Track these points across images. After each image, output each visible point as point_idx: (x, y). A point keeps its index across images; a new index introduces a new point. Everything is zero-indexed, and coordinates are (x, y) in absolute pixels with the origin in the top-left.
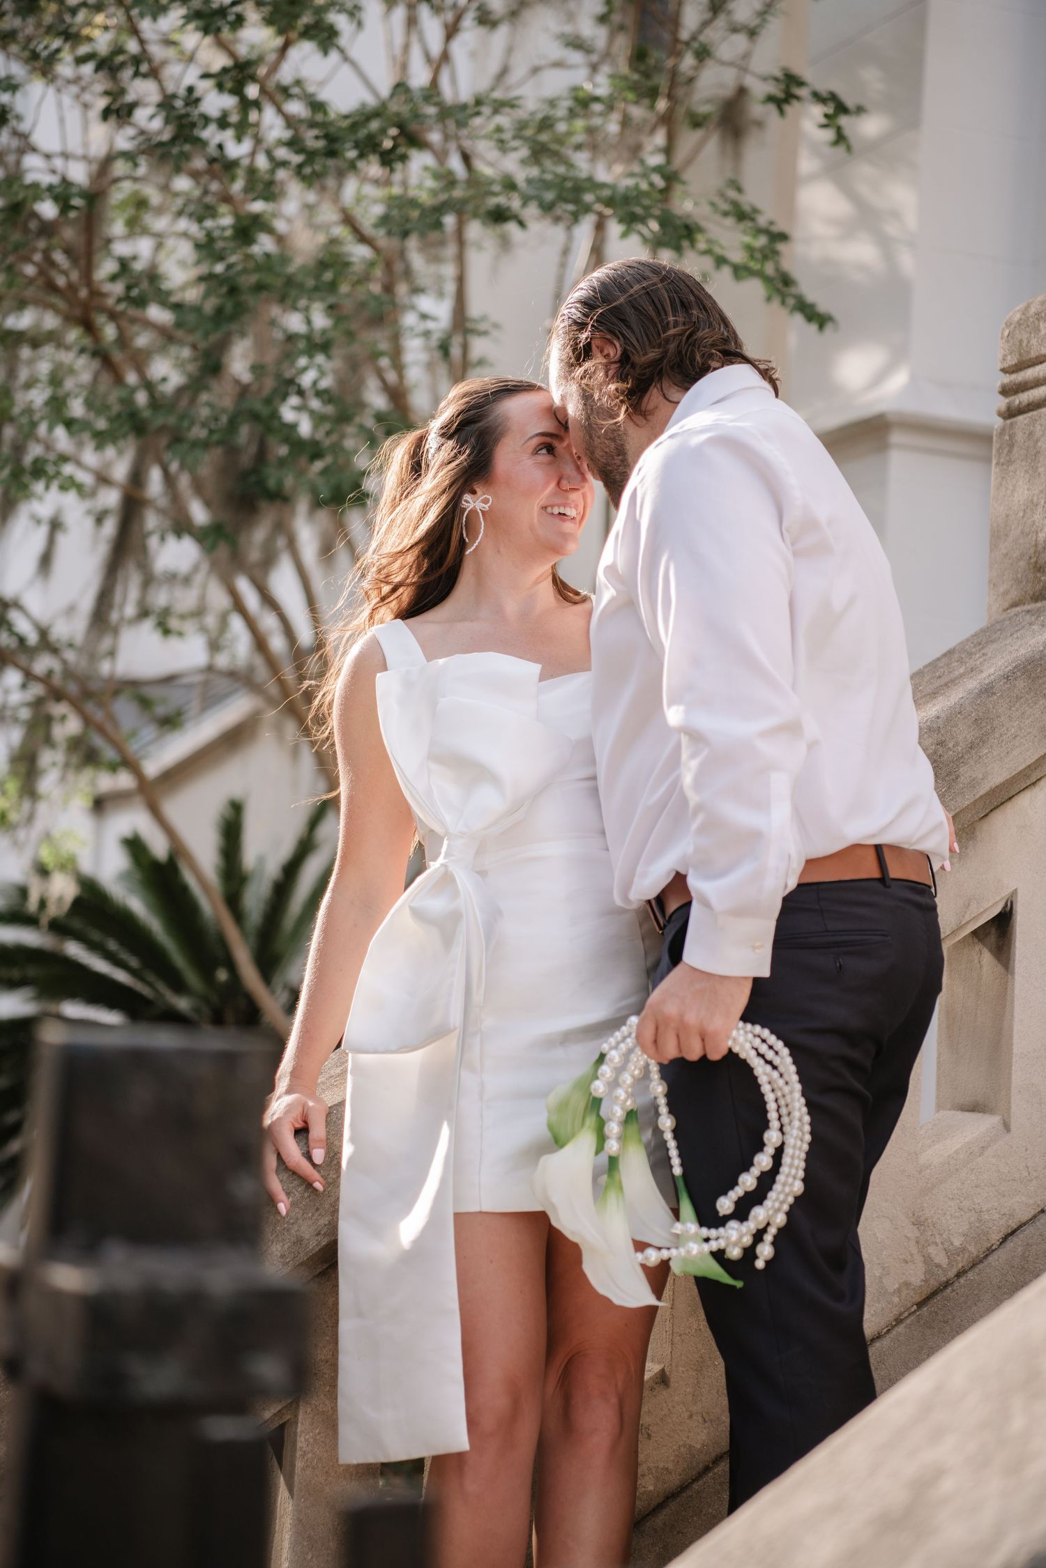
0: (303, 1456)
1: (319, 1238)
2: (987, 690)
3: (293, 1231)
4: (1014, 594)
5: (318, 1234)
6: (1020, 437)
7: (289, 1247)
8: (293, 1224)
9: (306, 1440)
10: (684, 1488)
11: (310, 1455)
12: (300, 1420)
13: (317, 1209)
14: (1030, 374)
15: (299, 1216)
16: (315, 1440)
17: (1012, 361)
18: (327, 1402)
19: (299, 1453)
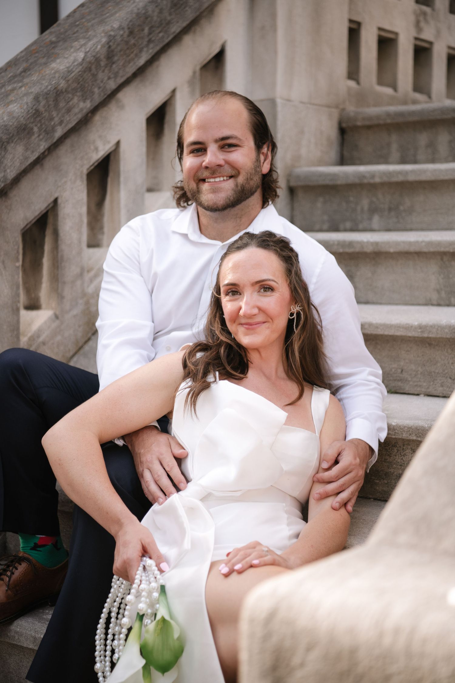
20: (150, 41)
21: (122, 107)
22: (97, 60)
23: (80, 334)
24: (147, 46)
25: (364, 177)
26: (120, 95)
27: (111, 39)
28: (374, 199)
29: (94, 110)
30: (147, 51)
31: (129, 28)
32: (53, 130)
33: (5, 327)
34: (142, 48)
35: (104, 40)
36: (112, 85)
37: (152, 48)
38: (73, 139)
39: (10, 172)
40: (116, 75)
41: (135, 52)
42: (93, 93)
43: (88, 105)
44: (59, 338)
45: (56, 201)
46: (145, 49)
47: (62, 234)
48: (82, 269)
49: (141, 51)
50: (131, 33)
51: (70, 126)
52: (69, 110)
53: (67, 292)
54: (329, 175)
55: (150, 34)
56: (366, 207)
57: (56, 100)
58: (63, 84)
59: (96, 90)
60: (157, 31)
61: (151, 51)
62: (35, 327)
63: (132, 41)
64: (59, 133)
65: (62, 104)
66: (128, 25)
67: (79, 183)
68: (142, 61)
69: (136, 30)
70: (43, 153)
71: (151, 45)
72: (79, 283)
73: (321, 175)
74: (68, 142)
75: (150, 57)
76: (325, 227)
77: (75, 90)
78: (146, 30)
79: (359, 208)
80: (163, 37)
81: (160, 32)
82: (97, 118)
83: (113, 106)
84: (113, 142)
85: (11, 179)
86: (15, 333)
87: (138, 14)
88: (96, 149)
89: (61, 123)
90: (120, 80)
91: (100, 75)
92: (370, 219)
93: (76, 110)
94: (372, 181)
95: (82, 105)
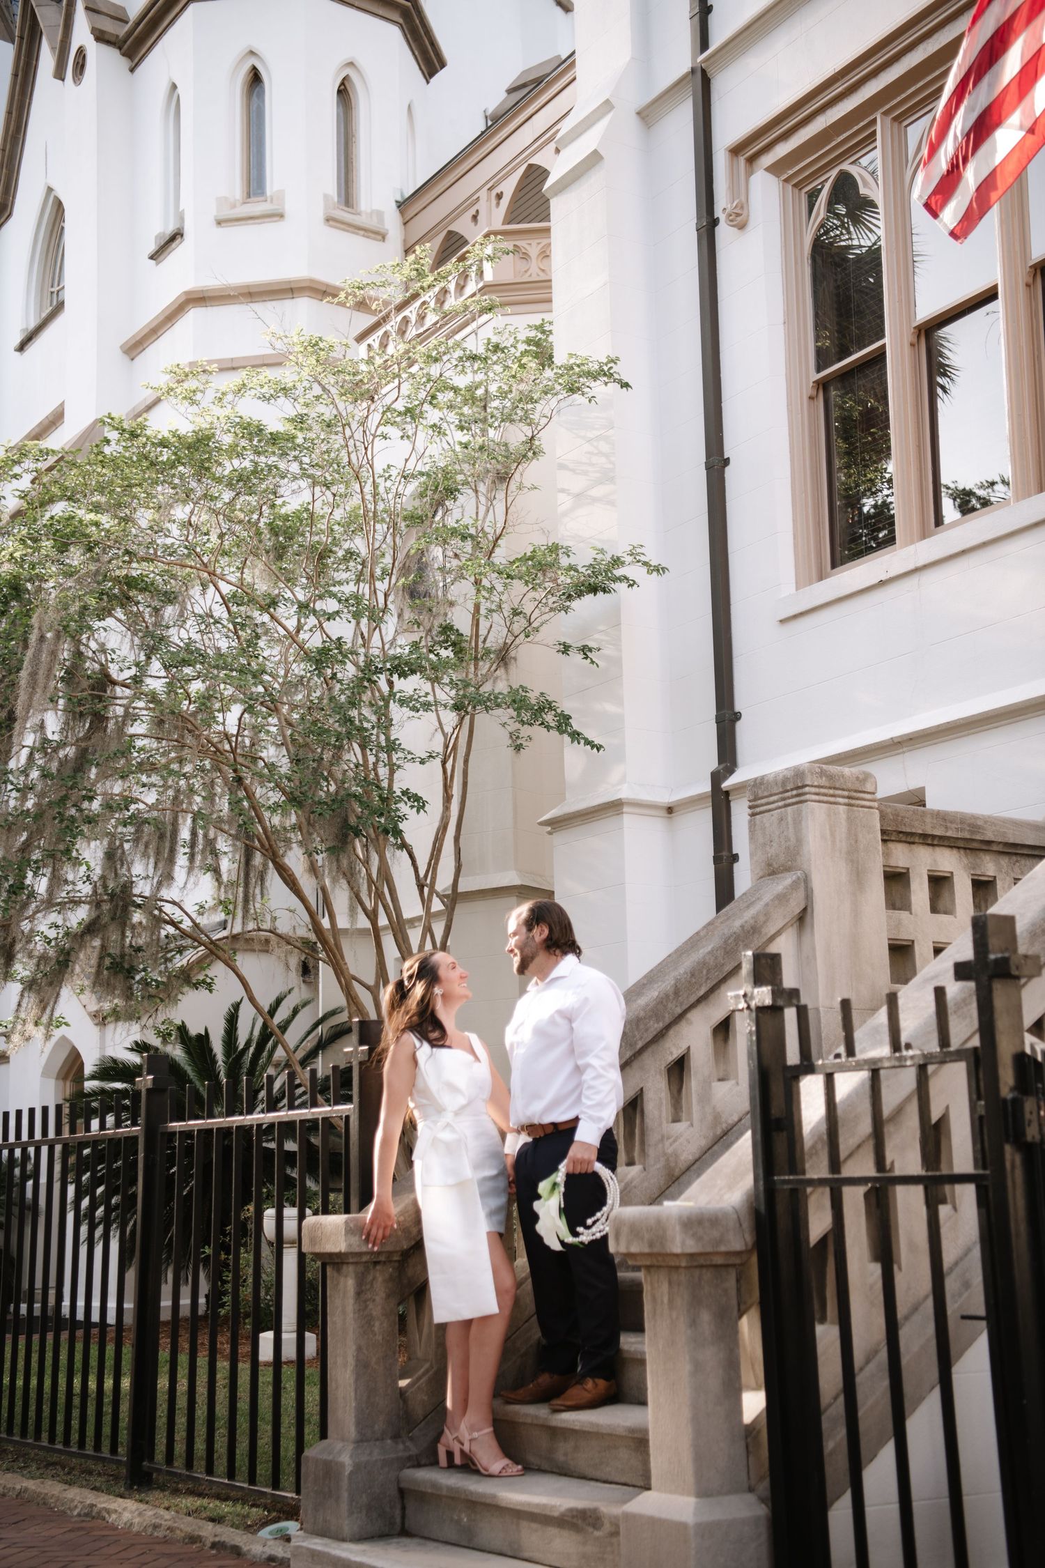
2: (767, 905)
4: (761, 874)
6: (758, 822)
10: (700, 1158)
14: (759, 802)
17: (752, 798)
20: (708, 979)
21: (691, 1023)
22: (667, 996)
23: (662, 1182)
24: (706, 982)
26: (689, 1015)
27: (677, 980)
29: (668, 1027)
32: (636, 1043)
34: (703, 984)
35: (673, 982)
36: (679, 1011)
38: (654, 1047)
40: (681, 1004)
41: (697, 987)
42: (664, 1017)
43: (661, 1025)
44: (646, 1184)
45: (642, 1089)
47: (646, 1111)
48: (663, 1137)
49: (701, 986)
50: (693, 975)
51: (648, 1040)
52: (647, 1030)
53: (651, 1152)
57: (637, 1025)
58: (642, 1014)
59: (667, 1015)
62: (629, 1177)
63: (695, 980)
64: (640, 1045)
65: (642, 1026)
67: (658, 1076)
68: (702, 992)
69: (697, 973)
70: (630, 1058)
72: (660, 1146)
74: (650, 1050)
77: (650, 1017)
78: (705, 972)
82: (671, 1032)
83: (683, 1023)
84: (684, 1047)
87: (698, 963)
88: (671, 1053)
89: (641, 1038)
90: (685, 1007)
91: (670, 1005)
93: (652, 1029)
95: (656, 1025)
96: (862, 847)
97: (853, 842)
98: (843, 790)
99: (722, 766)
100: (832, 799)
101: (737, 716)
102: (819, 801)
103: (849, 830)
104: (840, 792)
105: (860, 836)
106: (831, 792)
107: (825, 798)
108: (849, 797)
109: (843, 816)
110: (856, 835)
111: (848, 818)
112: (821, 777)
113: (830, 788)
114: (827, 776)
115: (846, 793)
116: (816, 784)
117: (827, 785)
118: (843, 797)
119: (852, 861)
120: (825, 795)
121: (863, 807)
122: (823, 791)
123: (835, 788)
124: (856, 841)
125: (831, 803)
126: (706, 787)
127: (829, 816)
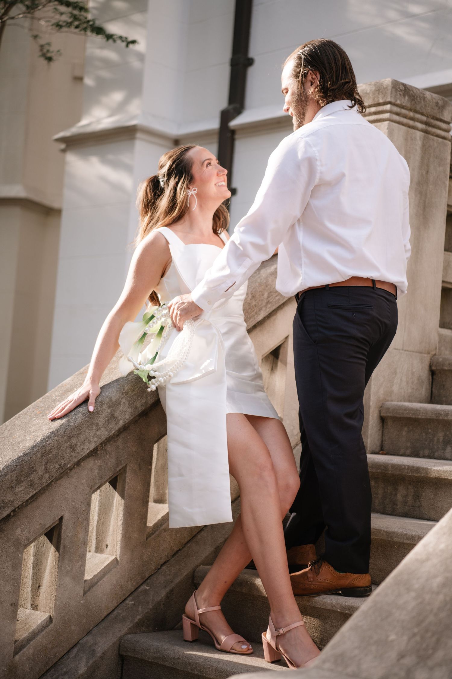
0: (128, 484)
1: (142, 407)
3: (134, 404)
5: (141, 406)
7: (133, 410)
8: (134, 401)
9: (129, 479)
11: (130, 484)
12: (127, 472)
13: (142, 397)
15: (136, 398)
16: (132, 479)
18: (136, 466)
19: (127, 483)
20: (268, 302)
24: (266, 306)
25: (440, 414)
28: (448, 433)
30: (266, 310)
31: (252, 294)
33: (136, 515)
34: (261, 308)
37: (270, 308)
39: (150, 399)
41: (255, 311)
46: (264, 309)
49: (260, 310)
50: (253, 297)
54: (412, 409)
55: (268, 297)
56: (441, 439)
60: (274, 296)
61: (268, 310)
62: (160, 516)
63: (254, 303)
66: (251, 291)
68: (260, 318)
69: (258, 295)
71: (269, 306)
73: (406, 409)
75: (267, 314)
76: (408, 452)
78: (266, 295)
79: (436, 439)
80: (279, 299)
81: (276, 296)
85: (150, 404)
86: (144, 520)
92: (444, 449)
94: (446, 418)
96: (431, 179)
97: (424, 173)
98: (422, 114)
99: (232, 106)
100: (411, 123)
101: (250, 62)
102: (399, 123)
103: (423, 158)
104: (418, 116)
105: (432, 168)
106: (411, 114)
107: (405, 121)
108: (426, 123)
109: (419, 143)
110: (428, 166)
111: (424, 145)
112: (404, 96)
113: (410, 110)
114: (410, 96)
115: (424, 118)
116: (398, 102)
117: (409, 105)
118: (421, 122)
119: (421, 193)
120: (405, 117)
121: (438, 136)
122: (404, 111)
123: (416, 111)
124: (427, 172)
125: (410, 127)
126: (215, 124)
127: (406, 140)
